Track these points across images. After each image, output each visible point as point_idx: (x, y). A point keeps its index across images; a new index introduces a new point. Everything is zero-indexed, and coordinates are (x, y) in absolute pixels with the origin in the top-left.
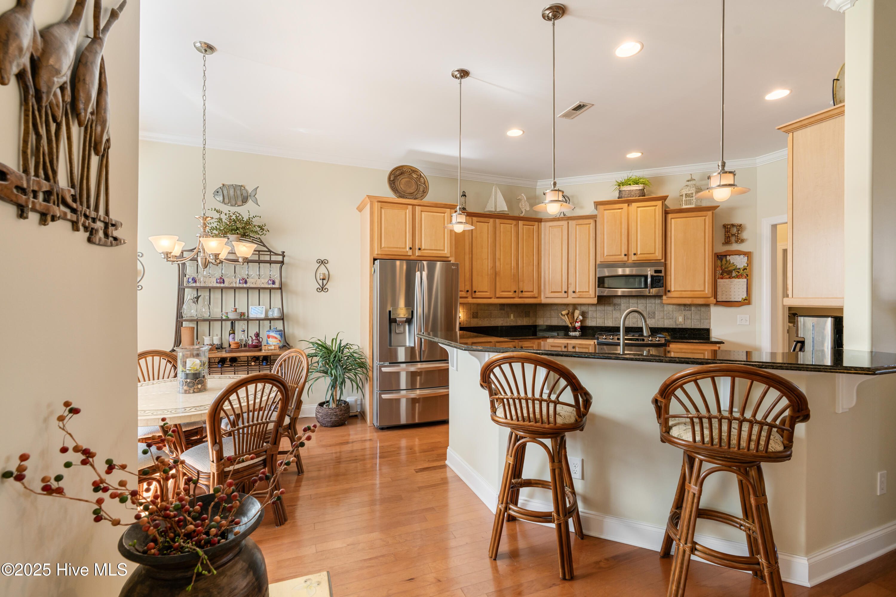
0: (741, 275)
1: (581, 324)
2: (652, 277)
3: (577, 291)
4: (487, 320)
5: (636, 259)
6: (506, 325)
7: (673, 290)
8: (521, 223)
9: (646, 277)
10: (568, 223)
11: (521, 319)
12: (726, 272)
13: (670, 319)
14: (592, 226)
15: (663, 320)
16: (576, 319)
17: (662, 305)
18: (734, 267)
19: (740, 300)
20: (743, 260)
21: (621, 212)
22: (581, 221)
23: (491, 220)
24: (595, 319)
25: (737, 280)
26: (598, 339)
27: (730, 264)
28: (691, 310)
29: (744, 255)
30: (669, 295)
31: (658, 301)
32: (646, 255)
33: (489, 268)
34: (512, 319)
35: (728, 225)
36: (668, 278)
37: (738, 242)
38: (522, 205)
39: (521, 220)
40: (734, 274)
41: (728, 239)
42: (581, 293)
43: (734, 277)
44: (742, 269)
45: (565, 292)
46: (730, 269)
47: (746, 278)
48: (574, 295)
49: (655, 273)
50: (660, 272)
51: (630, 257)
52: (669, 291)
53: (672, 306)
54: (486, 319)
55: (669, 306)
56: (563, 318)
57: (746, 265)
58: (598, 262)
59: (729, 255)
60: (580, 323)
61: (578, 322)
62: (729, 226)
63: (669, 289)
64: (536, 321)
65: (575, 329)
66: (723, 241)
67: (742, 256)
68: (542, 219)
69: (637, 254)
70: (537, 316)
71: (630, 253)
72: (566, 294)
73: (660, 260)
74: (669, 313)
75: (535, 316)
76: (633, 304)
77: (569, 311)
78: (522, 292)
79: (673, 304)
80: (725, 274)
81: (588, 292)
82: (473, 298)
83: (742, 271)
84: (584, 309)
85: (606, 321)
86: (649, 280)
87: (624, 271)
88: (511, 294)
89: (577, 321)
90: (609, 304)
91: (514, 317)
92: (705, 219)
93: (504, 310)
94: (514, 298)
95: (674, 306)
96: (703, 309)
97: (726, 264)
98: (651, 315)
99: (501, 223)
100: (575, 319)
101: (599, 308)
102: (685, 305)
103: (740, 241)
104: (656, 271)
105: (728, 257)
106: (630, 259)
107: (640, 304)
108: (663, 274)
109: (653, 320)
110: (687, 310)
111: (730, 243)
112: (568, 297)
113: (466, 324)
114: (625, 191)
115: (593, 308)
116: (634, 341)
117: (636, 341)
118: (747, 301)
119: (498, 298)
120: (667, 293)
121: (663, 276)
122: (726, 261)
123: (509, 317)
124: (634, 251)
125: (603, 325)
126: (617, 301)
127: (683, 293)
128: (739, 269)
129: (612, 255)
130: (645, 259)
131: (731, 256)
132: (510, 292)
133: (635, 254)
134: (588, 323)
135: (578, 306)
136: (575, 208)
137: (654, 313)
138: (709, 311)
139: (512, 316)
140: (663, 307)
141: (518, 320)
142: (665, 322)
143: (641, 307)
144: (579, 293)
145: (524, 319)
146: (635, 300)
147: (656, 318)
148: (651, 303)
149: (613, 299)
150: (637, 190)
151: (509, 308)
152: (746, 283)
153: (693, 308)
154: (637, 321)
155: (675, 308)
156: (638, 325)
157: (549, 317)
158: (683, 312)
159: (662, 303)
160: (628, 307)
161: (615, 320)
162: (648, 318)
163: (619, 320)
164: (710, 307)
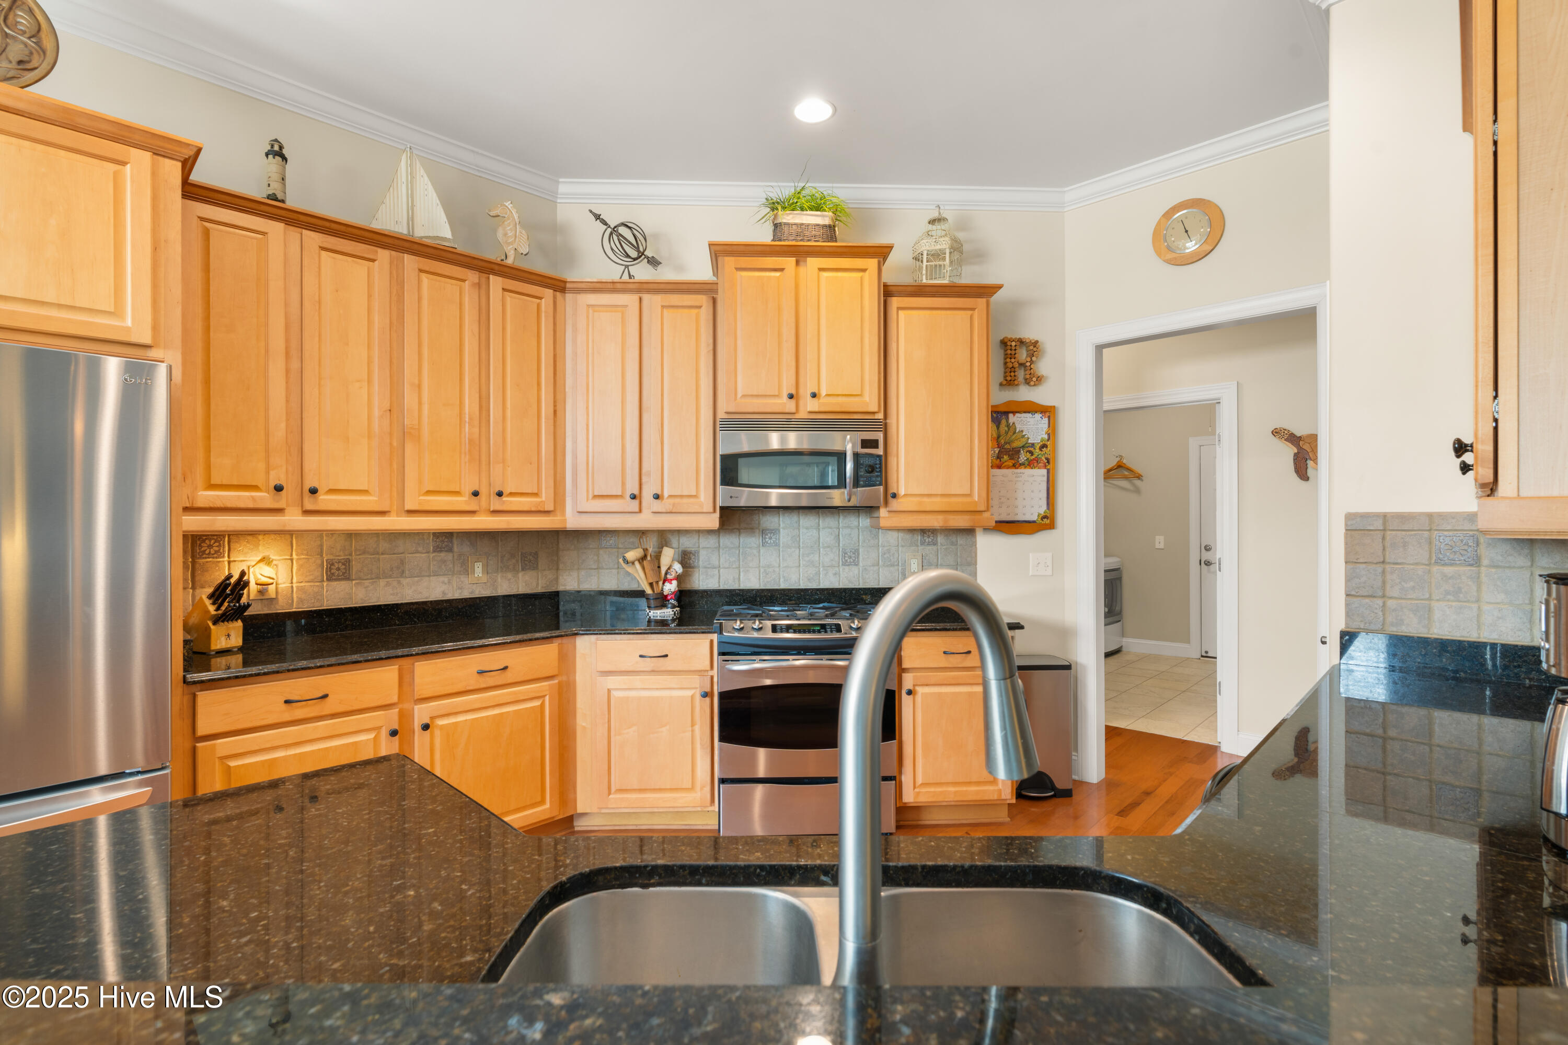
0: (1037, 460)
1: (678, 586)
2: (856, 456)
3: (666, 495)
4: (388, 584)
5: (816, 409)
6: (457, 596)
7: (902, 492)
8: (496, 282)
9: (841, 456)
10: (640, 299)
11: (509, 575)
12: (1007, 452)
13: (892, 565)
14: (705, 313)
15: (876, 568)
16: (666, 574)
17: (874, 531)
18: (1023, 441)
19: (1034, 518)
20: (1040, 426)
21: (778, 278)
22: (675, 299)
23: (384, 255)
24: (716, 572)
25: (1028, 472)
26: (721, 633)
27: (1015, 433)
28: (935, 544)
29: (1042, 412)
30: (895, 504)
31: (864, 521)
32: (840, 399)
33: (376, 413)
34: (478, 578)
35: (1012, 340)
36: (892, 461)
37: (1032, 383)
38: (505, 234)
39: (495, 274)
40: (1023, 457)
41: (1012, 374)
42: (677, 500)
43: (1023, 464)
44: (1038, 447)
45: (634, 497)
46: (1016, 444)
47: (1045, 467)
48: (657, 506)
49: (863, 447)
50: (873, 444)
51: (801, 403)
52: (894, 496)
53: (895, 534)
54: (382, 582)
55: (890, 533)
56: (629, 569)
57: (1046, 437)
58: (721, 415)
59: (1014, 413)
60: (675, 583)
61: (670, 581)
62: (1013, 344)
63: (893, 489)
64: (557, 579)
65: (662, 601)
66: (1001, 379)
67: (1038, 416)
68: (565, 282)
69: (820, 396)
70: (561, 566)
71: (801, 391)
72: (636, 502)
73: (874, 413)
74: (889, 551)
75: (556, 565)
76: (807, 528)
77: (645, 550)
78: (500, 494)
79: (899, 530)
80: (1006, 457)
81: (695, 496)
82: (307, 512)
83: (1037, 451)
84: (687, 543)
85: (742, 574)
86: (849, 466)
87: (783, 440)
88: (462, 502)
89: (669, 577)
90: (751, 529)
91: (486, 570)
92: (971, 317)
93: (450, 550)
94: (473, 513)
95: (901, 535)
96: (961, 540)
97: (1007, 433)
98: (850, 557)
99: (421, 271)
100: (663, 572)
101: (728, 540)
102: (923, 531)
103: (1034, 379)
104: (866, 444)
105: (1011, 415)
106: (801, 408)
107: (823, 528)
108: (880, 451)
109: (855, 570)
110: (929, 544)
111: (1016, 382)
112: (640, 511)
113: (301, 600)
114: (788, 224)
115: (711, 541)
116: (814, 632)
117: (819, 632)
118: (1047, 522)
119: (411, 512)
120: (890, 499)
121: (879, 456)
122: (1008, 426)
123: (466, 570)
124: (812, 388)
125: (735, 586)
126: (769, 521)
127: (926, 499)
128: (1033, 445)
129: (757, 396)
130: (837, 409)
131: (1017, 415)
132: (457, 493)
133: (814, 395)
134: (697, 582)
135: (669, 536)
136: (661, 263)
137: (856, 552)
138: (974, 544)
139: (478, 569)
140: (877, 537)
141: (499, 580)
142: (881, 574)
143: (826, 537)
144: (672, 501)
145: (520, 575)
146: (812, 518)
147: (861, 564)
148: (849, 527)
149: (761, 516)
150: (818, 225)
151: (469, 543)
152: (1045, 479)
153: (940, 539)
154: (818, 573)
155: (902, 539)
156: (819, 583)
157: (593, 567)
158: (920, 548)
159: (871, 527)
160: (796, 539)
161: (765, 572)
162: (842, 565)
163: (774, 571)
164: (974, 536)
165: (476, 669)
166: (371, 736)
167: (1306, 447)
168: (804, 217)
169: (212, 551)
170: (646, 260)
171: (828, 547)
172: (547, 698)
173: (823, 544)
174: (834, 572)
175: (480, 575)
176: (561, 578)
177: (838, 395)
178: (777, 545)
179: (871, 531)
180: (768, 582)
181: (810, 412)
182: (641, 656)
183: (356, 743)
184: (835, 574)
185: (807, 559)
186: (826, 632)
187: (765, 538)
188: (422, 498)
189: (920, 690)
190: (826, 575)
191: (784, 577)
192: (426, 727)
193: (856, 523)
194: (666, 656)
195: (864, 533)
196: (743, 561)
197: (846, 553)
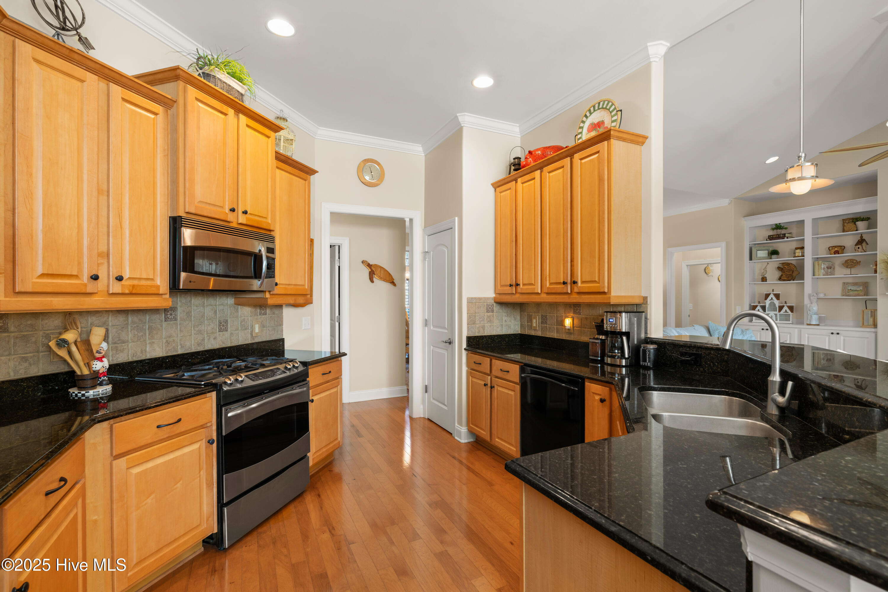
5: (245, 222)
9: (261, 258)
13: (246, 329)
14: (162, 122)
15: (237, 332)
21: (223, 119)
22: (136, 97)
28: (266, 314)
32: (257, 218)
42: (133, 282)
45: (92, 278)
48: (116, 287)
49: (268, 252)
50: (271, 251)
51: (236, 215)
53: (247, 309)
55: (245, 308)
58: (181, 213)
63: (276, 280)
69: (248, 213)
73: (271, 231)
74: (244, 320)
86: (265, 264)
92: (305, 184)
95: (250, 309)
98: (223, 326)
102: (260, 306)
108: (273, 256)
118: (309, 300)
121: (273, 259)
124: (244, 207)
125: (143, 357)
129: (209, 204)
133: (244, 212)
137: (226, 322)
138: (282, 313)
140: (237, 311)
142: (240, 336)
143: (208, 312)
146: (200, 298)
147: (229, 330)
148: (222, 304)
150: (238, 92)
154: (203, 340)
155: (251, 311)
156: (205, 346)
158: (259, 317)
159: (235, 304)
160: (189, 314)
161: (167, 341)
162: (219, 331)
163: (174, 340)
164: (282, 309)
167: (374, 269)
168: (232, 81)
171: (210, 319)
173: (207, 317)
174: (214, 337)
177: (256, 215)
178: (176, 320)
179: (234, 307)
180: (169, 350)
181: (241, 224)
182: (158, 427)
184: (215, 338)
185: (197, 329)
187: (167, 315)
189: (315, 398)
190: (209, 339)
191: (181, 345)
194: (179, 420)
195: (231, 308)
196: (149, 335)
197: (221, 323)
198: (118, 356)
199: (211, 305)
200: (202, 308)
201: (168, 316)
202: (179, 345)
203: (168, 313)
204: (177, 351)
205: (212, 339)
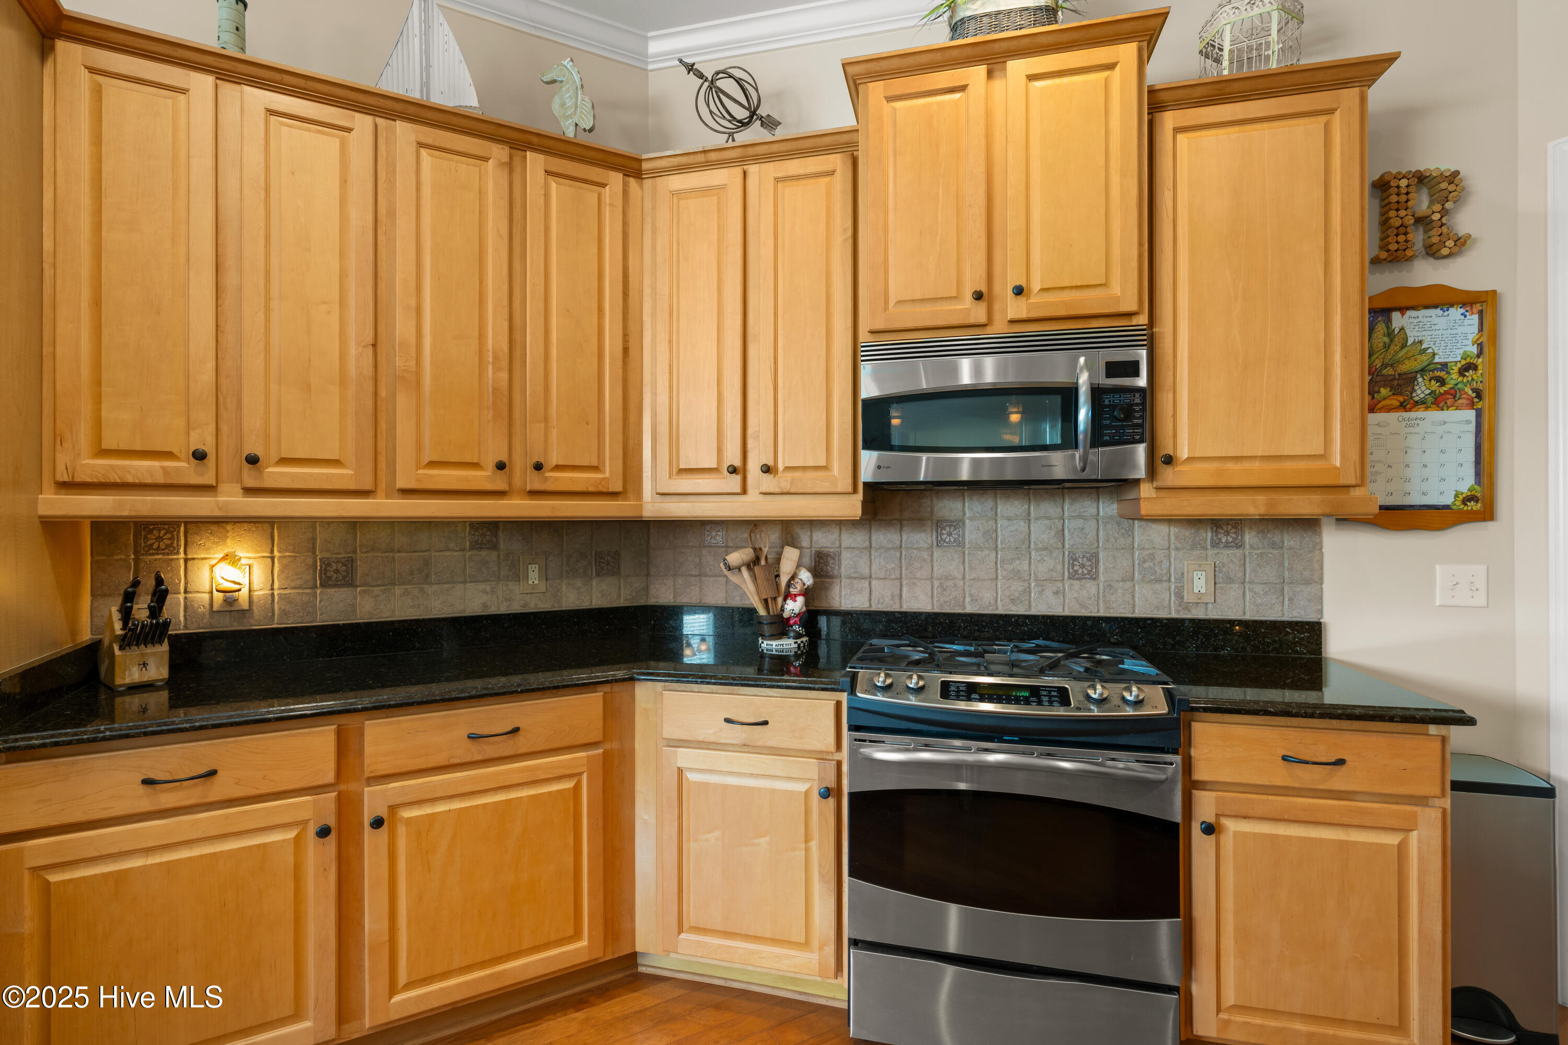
0: (1454, 394)
1: (807, 603)
2: (1097, 392)
3: (781, 467)
4: (406, 593)
5: (1024, 315)
6: (503, 609)
7: (1183, 452)
8: (535, 162)
9: (1069, 395)
10: (745, 173)
11: (579, 583)
12: (1387, 381)
13: (1159, 581)
14: (841, 181)
15: (1128, 584)
16: (789, 585)
17: (1126, 523)
18: (1424, 360)
19: (1448, 499)
20: (1460, 330)
21: (956, 102)
22: (794, 166)
23: (362, 123)
24: (866, 584)
25: (1433, 415)
26: (852, 692)
27: (1404, 346)
28: (1240, 546)
29: (1464, 305)
30: (1169, 476)
31: (1108, 508)
32: (1067, 296)
33: (353, 350)
34: (534, 586)
35: (1399, 177)
36: (1164, 401)
37: (1444, 252)
38: (563, 105)
39: (535, 149)
40: (1422, 389)
41: (1401, 238)
42: (798, 474)
43: (1422, 404)
44: (1456, 369)
45: (733, 470)
46: (1408, 366)
47: (1471, 405)
48: (768, 484)
49: (1109, 375)
50: (1132, 369)
51: (997, 307)
52: (1169, 460)
53: (1163, 529)
54: (398, 590)
55: (1155, 526)
56: (733, 578)
57: (1474, 349)
58: (864, 337)
59: (1403, 310)
60: (800, 599)
61: (794, 597)
62: (1404, 183)
63: (1166, 447)
64: (646, 589)
65: (781, 627)
66: (1373, 250)
67: (1455, 313)
68: (640, 161)
69: (1029, 290)
70: (653, 570)
71: (997, 289)
72: (737, 478)
73: (1129, 315)
74: (1152, 557)
75: (646, 570)
76: (1009, 519)
77: (757, 551)
78: (538, 467)
79: (1170, 520)
80: (1384, 392)
81: (825, 468)
82: (249, 491)
83: (1455, 376)
84: (823, 540)
85: (905, 589)
86: (1084, 411)
88: (483, 478)
89: (793, 591)
90: (919, 521)
91: (544, 576)
92: (1327, 126)
93: (495, 547)
94: (500, 494)
95: (1174, 530)
96: (1291, 540)
97: (1387, 347)
98: (1083, 566)
99: (421, 145)
100: (784, 580)
101: (883, 537)
102: (1216, 524)
103: (1450, 243)
104: (1114, 369)
105: (1396, 316)
106: (997, 316)
107: (1037, 519)
108: (1142, 382)
109: (1091, 588)
110: (1227, 546)
111: (1409, 253)
112: (744, 491)
113: (284, 613)
114: (974, 17)
115: (856, 539)
116: (1017, 701)
117: (1027, 702)
118: (1476, 507)
119: (407, 492)
120: (1161, 467)
121: (1141, 390)
122: (1390, 334)
123: (517, 575)
124: (1015, 278)
125: (895, 607)
126: (948, 507)
127: (1230, 465)
128: (1444, 366)
129: (922, 300)
130: (1063, 313)
131: (1410, 313)
132: (475, 465)
133: (1019, 291)
134: (837, 599)
135: (798, 530)
136: (779, 123)
137: (1094, 558)
138: (1319, 547)
139: (534, 575)
140: (1130, 533)
141: (564, 588)
142: (1137, 595)
143: (1041, 532)
144: (789, 475)
145: (594, 582)
146: (1016, 503)
147: (1101, 577)
148: (1079, 517)
149: (935, 500)
150: (1026, 9)
151: (520, 538)
152: (1472, 427)
153: (1249, 537)
154: (1027, 593)
155: (1177, 537)
156: (1030, 606)
157: (694, 573)
158: (1210, 553)
159: (1122, 516)
160: (991, 536)
161: (941, 585)
162: (1069, 578)
163: (955, 586)
164: (1320, 534)
165: (465, 733)
166: (291, 834)
169: (162, 546)
170: (759, 122)
171: (1045, 549)
172: (585, 776)
173: (1036, 544)
174: (1055, 589)
175: (536, 582)
176: (652, 587)
177: (1063, 288)
178: (961, 544)
179: (1119, 524)
180: (945, 602)
181: (1012, 322)
182: (728, 720)
183: (264, 845)
184: (1057, 593)
185: (1010, 567)
186: (1040, 703)
187: (942, 534)
188: (420, 471)
189: (1232, 826)
190: (1041, 592)
191: (971, 595)
192: (378, 823)
193: (1093, 511)
194: (765, 723)
195: (1109, 526)
196: (906, 569)
197: (1076, 560)
198: (853, 597)
199: (1049, 518)
200: (1022, 523)
201: (944, 537)
202: (967, 595)
203: (944, 532)
204: (964, 608)
205: (1049, 592)
